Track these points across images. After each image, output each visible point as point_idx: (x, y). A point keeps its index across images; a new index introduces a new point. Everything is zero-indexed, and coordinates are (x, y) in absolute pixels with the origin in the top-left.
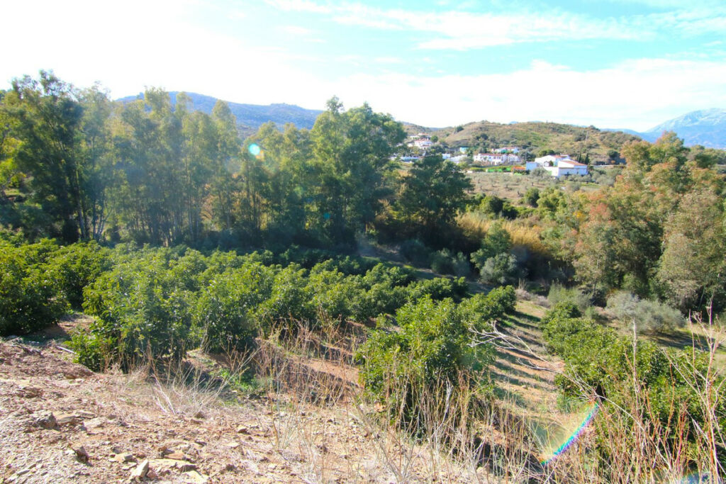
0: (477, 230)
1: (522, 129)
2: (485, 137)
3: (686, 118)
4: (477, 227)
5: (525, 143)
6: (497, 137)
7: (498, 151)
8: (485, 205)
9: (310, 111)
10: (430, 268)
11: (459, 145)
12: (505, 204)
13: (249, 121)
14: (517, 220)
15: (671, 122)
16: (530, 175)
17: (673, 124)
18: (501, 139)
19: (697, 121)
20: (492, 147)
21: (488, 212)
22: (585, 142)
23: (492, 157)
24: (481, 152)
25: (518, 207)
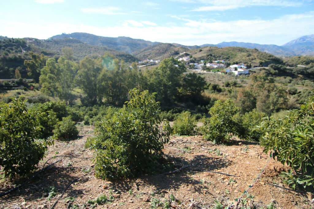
0: (208, 97)
1: (226, 50)
2: (211, 55)
3: (300, 39)
4: (208, 96)
5: (227, 57)
6: (216, 54)
7: (216, 62)
8: (210, 87)
9: (135, 40)
10: (194, 110)
11: (201, 59)
12: (217, 87)
13: (110, 45)
14: (221, 93)
15: (294, 41)
16: (227, 74)
17: (294, 42)
18: (218, 55)
19: (305, 40)
20: (214, 60)
21: (212, 90)
22: (251, 57)
23: (214, 65)
24: (209, 62)
25: (222, 88)
